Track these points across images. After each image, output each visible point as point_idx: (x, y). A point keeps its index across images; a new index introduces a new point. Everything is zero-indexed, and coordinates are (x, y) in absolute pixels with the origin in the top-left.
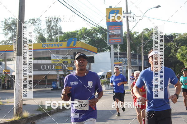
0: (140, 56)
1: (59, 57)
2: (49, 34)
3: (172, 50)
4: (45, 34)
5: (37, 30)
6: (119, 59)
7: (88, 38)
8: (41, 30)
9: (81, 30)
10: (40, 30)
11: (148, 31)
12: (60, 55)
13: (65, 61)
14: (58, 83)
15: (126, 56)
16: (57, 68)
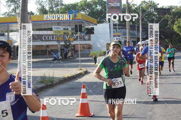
0: (138, 27)
1: (60, 28)
2: (50, 6)
3: (169, 22)
4: (46, 6)
5: (39, 2)
6: (117, 30)
7: (88, 9)
8: (43, 1)
9: (81, 2)
10: (41, 2)
11: (146, 3)
12: (62, 27)
13: (66, 32)
14: (59, 53)
15: (125, 27)
16: (58, 39)
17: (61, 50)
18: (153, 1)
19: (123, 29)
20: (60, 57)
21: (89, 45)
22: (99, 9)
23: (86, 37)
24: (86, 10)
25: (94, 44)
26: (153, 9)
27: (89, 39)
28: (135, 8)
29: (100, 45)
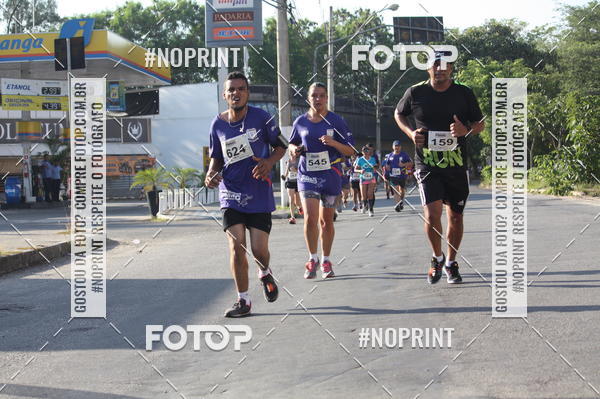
2: (13, 22)
7: (143, 37)
9: (119, 9)
11: (348, 18)
12: (35, 81)
13: (51, 101)
14: (27, 183)
15: (273, 98)
16: (24, 131)
17: (36, 169)
18: (371, 12)
19: (267, 102)
20: (31, 199)
21: (143, 160)
22: (182, 34)
23: (135, 131)
24: (138, 37)
25: (161, 155)
26: (372, 38)
27: (145, 138)
28: (309, 32)
29: (185, 158)
